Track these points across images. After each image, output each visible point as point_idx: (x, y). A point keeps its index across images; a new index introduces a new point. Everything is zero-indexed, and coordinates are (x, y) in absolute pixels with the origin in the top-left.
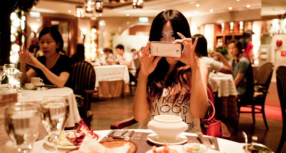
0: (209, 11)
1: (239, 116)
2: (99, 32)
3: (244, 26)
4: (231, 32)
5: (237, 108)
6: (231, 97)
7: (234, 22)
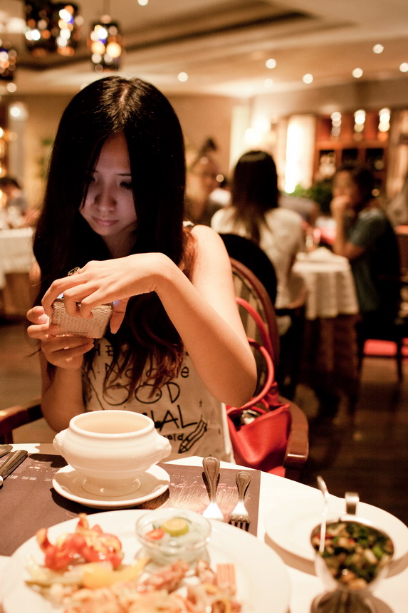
0: (300, 79)
1: (360, 366)
2: (12, 136)
3: (391, 122)
4: (358, 138)
5: (354, 347)
6: (342, 317)
7: (368, 111)
